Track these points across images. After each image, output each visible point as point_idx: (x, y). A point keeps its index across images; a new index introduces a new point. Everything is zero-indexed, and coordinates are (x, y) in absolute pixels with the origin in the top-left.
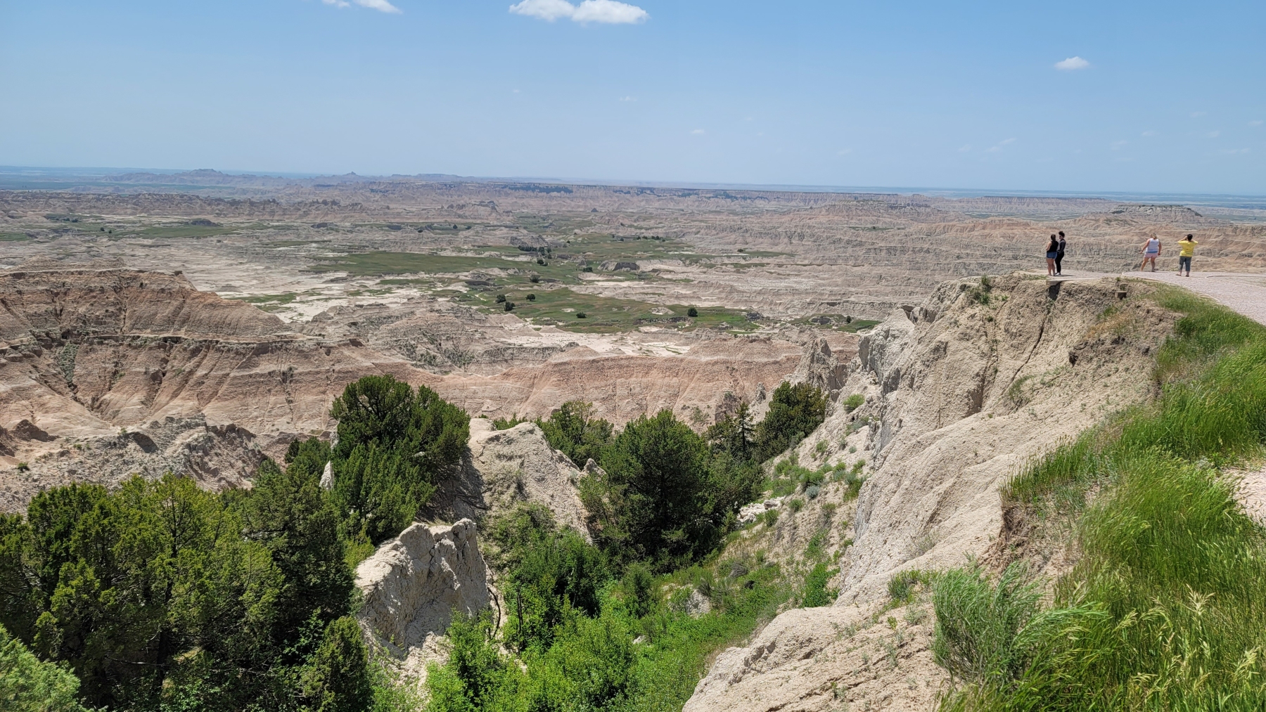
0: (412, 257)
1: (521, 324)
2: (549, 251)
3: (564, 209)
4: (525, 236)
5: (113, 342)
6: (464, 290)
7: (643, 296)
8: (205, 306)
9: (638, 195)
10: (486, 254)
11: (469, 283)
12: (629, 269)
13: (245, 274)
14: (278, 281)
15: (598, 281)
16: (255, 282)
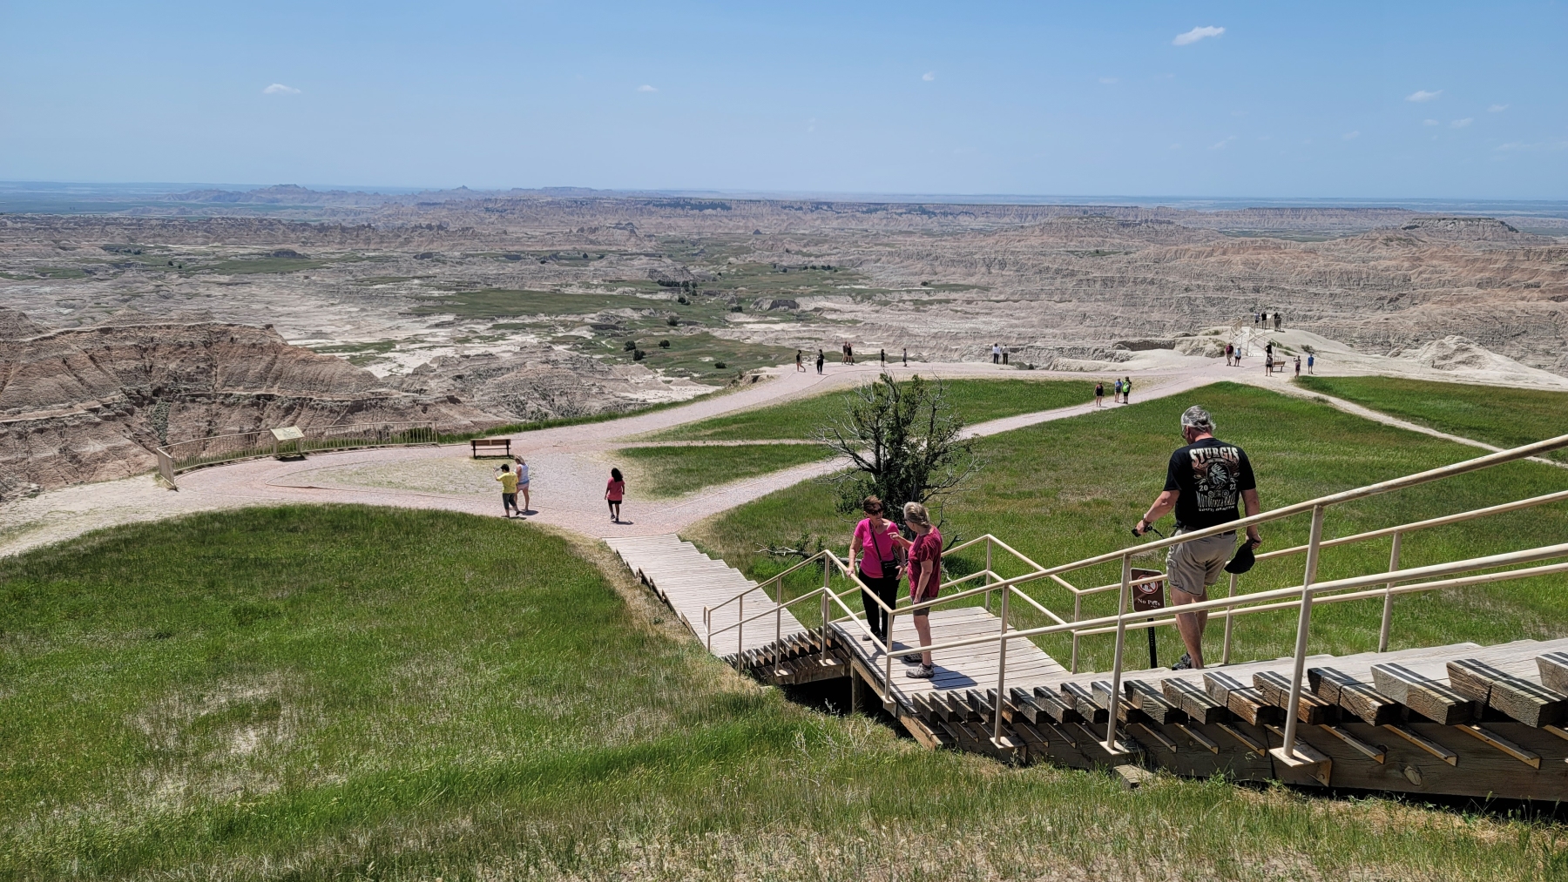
0: (530, 295)
1: (651, 376)
2: (694, 285)
3: (720, 231)
4: (667, 267)
5: (206, 400)
6: (589, 336)
7: (797, 342)
8: (298, 362)
9: (812, 211)
10: (620, 290)
11: (595, 327)
12: (787, 308)
13: (337, 317)
14: (376, 326)
15: (748, 323)
16: (348, 327)
